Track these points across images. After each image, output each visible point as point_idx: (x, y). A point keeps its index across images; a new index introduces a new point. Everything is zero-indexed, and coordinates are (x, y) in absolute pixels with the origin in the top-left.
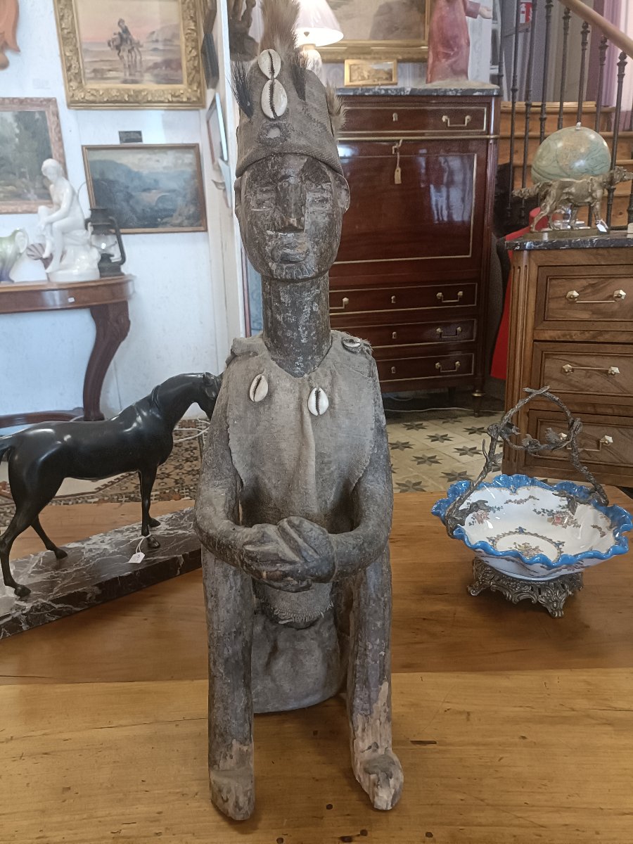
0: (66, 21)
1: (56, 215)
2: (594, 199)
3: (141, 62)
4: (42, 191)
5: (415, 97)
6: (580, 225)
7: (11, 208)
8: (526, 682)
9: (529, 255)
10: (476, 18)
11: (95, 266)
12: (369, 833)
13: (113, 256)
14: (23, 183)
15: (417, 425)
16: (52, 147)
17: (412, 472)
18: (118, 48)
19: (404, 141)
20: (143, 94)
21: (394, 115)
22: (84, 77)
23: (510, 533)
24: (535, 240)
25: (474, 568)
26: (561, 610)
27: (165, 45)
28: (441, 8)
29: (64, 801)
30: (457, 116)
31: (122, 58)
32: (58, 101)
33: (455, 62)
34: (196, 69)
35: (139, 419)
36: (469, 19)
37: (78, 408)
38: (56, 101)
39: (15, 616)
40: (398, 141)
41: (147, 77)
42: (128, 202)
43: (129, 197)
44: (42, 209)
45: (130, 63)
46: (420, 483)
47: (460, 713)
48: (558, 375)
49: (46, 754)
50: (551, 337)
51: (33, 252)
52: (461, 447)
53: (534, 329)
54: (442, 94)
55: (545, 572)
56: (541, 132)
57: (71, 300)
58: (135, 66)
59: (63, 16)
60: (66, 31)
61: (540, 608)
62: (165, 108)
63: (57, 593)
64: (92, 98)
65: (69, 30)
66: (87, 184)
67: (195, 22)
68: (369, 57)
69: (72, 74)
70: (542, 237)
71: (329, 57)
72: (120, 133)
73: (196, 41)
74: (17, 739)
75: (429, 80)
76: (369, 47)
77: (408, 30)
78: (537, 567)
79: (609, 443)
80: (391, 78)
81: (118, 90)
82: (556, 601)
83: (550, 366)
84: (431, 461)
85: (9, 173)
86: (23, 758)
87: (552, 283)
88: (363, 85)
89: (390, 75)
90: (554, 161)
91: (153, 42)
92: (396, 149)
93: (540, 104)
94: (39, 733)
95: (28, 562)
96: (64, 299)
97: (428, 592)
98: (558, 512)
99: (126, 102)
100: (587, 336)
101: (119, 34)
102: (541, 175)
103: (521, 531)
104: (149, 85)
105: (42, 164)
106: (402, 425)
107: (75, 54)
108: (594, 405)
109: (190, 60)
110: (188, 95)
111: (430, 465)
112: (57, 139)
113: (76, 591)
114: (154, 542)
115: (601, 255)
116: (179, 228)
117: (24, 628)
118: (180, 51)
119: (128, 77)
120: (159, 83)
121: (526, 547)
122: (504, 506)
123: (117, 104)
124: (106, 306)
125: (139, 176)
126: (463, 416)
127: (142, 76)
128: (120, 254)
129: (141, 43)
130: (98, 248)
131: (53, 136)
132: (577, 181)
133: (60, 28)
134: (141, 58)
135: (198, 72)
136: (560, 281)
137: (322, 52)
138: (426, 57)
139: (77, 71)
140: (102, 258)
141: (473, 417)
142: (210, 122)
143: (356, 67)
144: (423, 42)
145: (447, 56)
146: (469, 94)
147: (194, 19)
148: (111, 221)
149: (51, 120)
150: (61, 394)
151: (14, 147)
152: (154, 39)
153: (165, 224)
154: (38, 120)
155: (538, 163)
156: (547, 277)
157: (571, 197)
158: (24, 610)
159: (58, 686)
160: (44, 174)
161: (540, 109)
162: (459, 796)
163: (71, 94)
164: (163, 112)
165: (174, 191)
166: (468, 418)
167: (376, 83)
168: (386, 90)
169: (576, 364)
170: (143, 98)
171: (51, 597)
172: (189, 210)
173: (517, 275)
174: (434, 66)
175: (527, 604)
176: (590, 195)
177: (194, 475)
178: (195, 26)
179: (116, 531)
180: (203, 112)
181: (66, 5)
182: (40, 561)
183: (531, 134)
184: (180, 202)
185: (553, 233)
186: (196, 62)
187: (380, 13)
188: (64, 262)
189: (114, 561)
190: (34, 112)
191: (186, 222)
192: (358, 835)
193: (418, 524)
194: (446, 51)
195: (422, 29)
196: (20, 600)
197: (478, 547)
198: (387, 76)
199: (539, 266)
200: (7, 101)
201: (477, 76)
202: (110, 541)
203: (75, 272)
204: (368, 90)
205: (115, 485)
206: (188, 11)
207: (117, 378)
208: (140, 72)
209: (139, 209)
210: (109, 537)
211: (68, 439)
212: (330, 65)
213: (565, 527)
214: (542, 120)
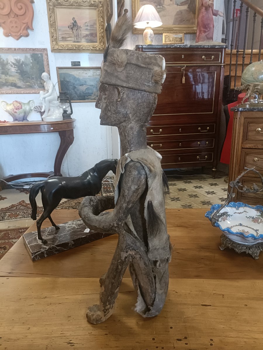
0: (52, 18)
1: (47, 95)
3: (81, 34)
4: (41, 85)
5: (191, 48)
6: (261, 101)
7: (28, 92)
8: (245, 284)
9: (241, 113)
10: (217, 16)
11: (61, 115)
12: (188, 338)
13: (68, 111)
14: (33, 81)
15: (189, 182)
16: (45, 67)
17: (187, 201)
18: (72, 29)
19: (186, 66)
20: (81, 46)
21: (182, 56)
22: (58, 40)
23: (236, 225)
24: (244, 107)
25: (222, 239)
26: (258, 257)
27: (90, 27)
28: (203, 12)
29: (69, 321)
30: (208, 56)
31: (73, 32)
32: (48, 49)
33: (208, 34)
34: (103, 37)
35: (90, 176)
36: (214, 17)
37: (52, 171)
38: (47, 49)
39: (42, 251)
40: (184, 66)
41: (83, 40)
42: (74, 90)
43: (75, 88)
44: (41, 92)
45: (76, 35)
46: (191, 205)
47: (220, 295)
48: (252, 162)
49: (60, 303)
50: (249, 147)
51: (36, 109)
52: (207, 191)
53: (242, 143)
54: (202, 47)
55: (253, 241)
56: (243, 63)
57: (52, 129)
58: (79, 36)
59: (51, 16)
60: (52, 22)
61: (249, 255)
62: (90, 52)
63: (58, 243)
64: (61, 48)
65: (53, 22)
66: (58, 83)
67: (103, 18)
68: (172, 32)
69: (54, 39)
70: (246, 106)
71: (156, 32)
72: (71, 62)
73: (103, 26)
74: (48, 297)
75: (197, 41)
76: (172, 28)
77: (188, 21)
78: (250, 239)
80: (182, 41)
81: (72, 45)
82: (256, 253)
83: (249, 159)
84: (195, 197)
85: (28, 77)
86: (51, 304)
87: (250, 125)
88: (170, 44)
89: (181, 39)
90: (251, 75)
91: (86, 26)
92: (183, 69)
93: (243, 50)
94: (56, 296)
95: (45, 231)
96: (49, 128)
97: (202, 248)
98: (256, 218)
99: (74, 50)
101: (73, 23)
102: (245, 81)
103: (241, 225)
104: (84, 43)
106: (182, 181)
107: (55, 31)
109: (101, 33)
110: (99, 47)
112: (47, 64)
113: (65, 242)
116: (94, 100)
117: (46, 256)
118: (96, 30)
119: (76, 40)
120: (88, 42)
121: (243, 231)
122: (234, 214)
123: (71, 51)
124: (65, 131)
125: (79, 79)
126: (208, 178)
127: (81, 40)
128: (70, 110)
129: (81, 27)
130: (62, 108)
131: (45, 63)
132: (261, 84)
133: (50, 21)
134: (81, 32)
135: (103, 38)
136: (253, 124)
137: (154, 30)
139: (55, 38)
140: (64, 112)
141: (212, 179)
143: (167, 36)
144: (194, 26)
145: (205, 32)
146: (214, 47)
147: (103, 17)
148: (68, 97)
149: (45, 57)
150: (45, 166)
151: (30, 67)
152: (86, 25)
153: (88, 99)
154: (40, 57)
155: (244, 76)
156: (248, 122)
157: (258, 90)
158: (46, 249)
160: (42, 78)
161: (243, 52)
162: (222, 326)
163: (53, 47)
164: (89, 54)
165: (92, 86)
166: (210, 179)
167: (175, 43)
168: (180, 46)
169: (259, 158)
170: (81, 48)
171: (56, 244)
173: (235, 122)
174: (199, 36)
175: (244, 254)
178: (103, 20)
179: (77, 220)
181: (52, 12)
182: (50, 230)
183: (238, 63)
184: (95, 90)
185: (251, 105)
186: (103, 34)
187: (177, 14)
188: (49, 114)
189: (78, 231)
190: (38, 54)
192: (184, 339)
193: (196, 221)
194: (204, 30)
195: (194, 21)
197: (225, 230)
198: (180, 40)
199: (245, 118)
200: (28, 49)
201: (217, 40)
202: (75, 224)
203: (54, 117)
204: (172, 46)
205: (67, 203)
206: (100, 14)
207: (67, 160)
208: (80, 38)
209: (78, 93)
210: (75, 222)
212: (156, 35)
213: (259, 224)
214: (244, 57)
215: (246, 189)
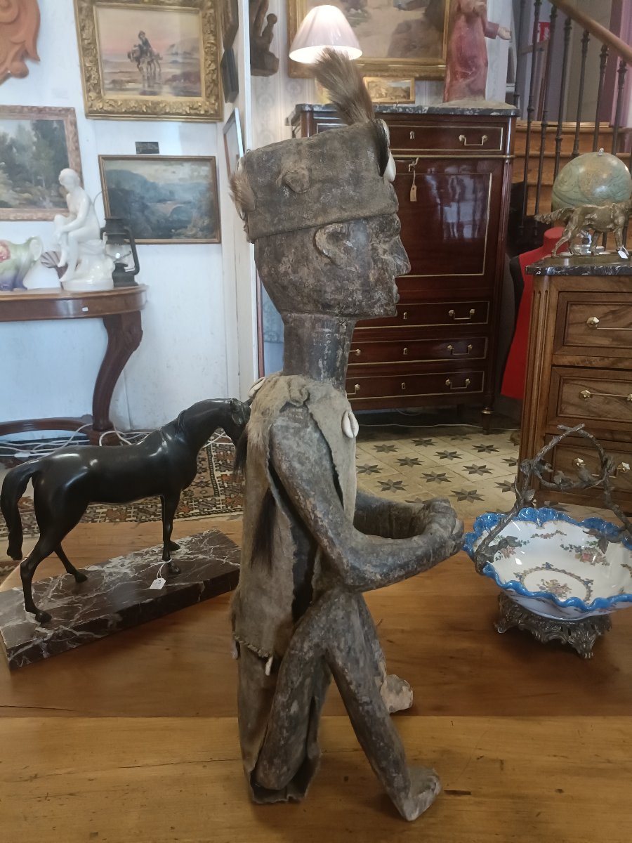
0: (86, 31)
1: (71, 224)
2: (615, 225)
3: (160, 75)
4: (57, 199)
5: (433, 116)
6: (600, 250)
7: (26, 215)
8: (558, 728)
9: (550, 280)
10: (494, 38)
11: (110, 275)
13: (127, 266)
14: (39, 190)
15: (425, 441)
16: (69, 155)
17: (421, 490)
18: (138, 60)
19: (420, 159)
20: (161, 105)
21: (411, 133)
22: (103, 88)
23: (537, 569)
24: (557, 266)
25: (500, 604)
26: (590, 652)
27: (184, 58)
28: (460, 28)
30: (473, 135)
31: (141, 69)
32: (77, 111)
33: (473, 82)
34: (215, 82)
35: (165, 444)
36: (487, 39)
37: (87, 415)
38: (74, 111)
39: (36, 643)
40: (415, 159)
41: (166, 89)
42: (143, 212)
43: (144, 207)
44: (58, 217)
45: (149, 75)
47: (493, 761)
48: (576, 400)
49: (71, 794)
50: (569, 362)
51: (48, 260)
52: (470, 465)
53: (553, 354)
54: (459, 113)
55: (577, 614)
56: (557, 153)
57: (85, 309)
58: (154, 78)
59: (84, 26)
60: (86, 42)
61: (569, 648)
62: (183, 120)
63: (78, 620)
64: (110, 109)
65: (89, 41)
66: (103, 194)
67: (215, 36)
68: (386, 74)
69: (92, 84)
70: (563, 262)
72: (137, 143)
73: (215, 54)
74: (41, 777)
75: (446, 99)
76: (387, 64)
77: (427, 48)
78: (570, 609)
79: (626, 469)
80: (408, 96)
81: (137, 101)
82: (586, 642)
83: (569, 392)
84: (440, 479)
85: (25, 180)
86: (48, 798)
87: (572, 308)
88: (381, 103)
89: (407, 93)
90: (575, 186)
91: (173, 54)
92: (412, 167)
93: (556, 123)
94: (63, 771)
95: (48, 585)
96: (78, 309)
97: (454, 628)
98: (586, 549)
99: (144, 113)
100: (606, 363)
101: (140, 46)
102: (562, 200)
103: (548, 567)
104: (167, 97)
105: (59, 173)
106: (410, 441)
107: (95, 65)
108: (612, 432)
109: (209, 73)
110: (206, 108)
111: (440, 483)
112: (74, 148)
113: (98, 618)
114: (175, 567)
115: (623, 282)
116: (193, 239)
117: (45, 655)
118: (199, 65)
119: (147, 89)
120: (177, 95)
121: (554, 584)
122: (531, 540)
123: (135, 115)
124: (119, 316)
125: (154, 186)
126: (474, 433)
127: (161, 88)
128: (134, 264)
129: (161, 56)
130: (113, 258)
131: (70, 145)
132: (600, 208)
133: (81, 38)
134: (160, 70)
135: (216, 85)
136: (581, 306)
138: (443, 75)
139: (96, 82)
140: (116, 267)
141: (482, 435)
142: (227, 135)
143: (374, 85)
144: (440, 61)
145: (465, 76)
146: (487, 114)
147: (214, 33)
148: (126, 231)
149: (68, 130)
150: (71, 401)
151: (31, 155)
152: (174, 52)
153: (179, 235)
154: (56, 128)
155: (559, 187)
156: (568, 302)
157: (593, 223)
158: (46, 637)
159: (80, 719)
160: (61, 183)
161: (556, 128)
163: (90, 104)
164: (180, 124)
165: (189, 202)
166: (477, 435)
167: (393, 101)
168: (404, 109)
169: (594, 389)
170: (161, 110)
171: (73, 624)
172: (204, 222)
173: (537, 300)
174: (451, 86)
175: (556, 645)
176: (612, 221)
177: (203, 487)
178: (215, 40)
179: (136, 554)
180: (221, 126)
181: (87, 16)
182: (59, 584)
183: (546, 153)
184: (195, 213)
185: (575, 258)
186: (215, 76)
187: (398, 31)
188: (79, 271)
189: (135, 586)
190: (53, 121)
191: (200, 234)
194: (464, 71)
195: (440, 48)
196: (42, 626)
197: (510, 587)
198: (405, 94)
199: (560, 292)
200: (26, 110)
201: (494, 96)
202: (130, 565)
203: (90, 281)
204: (386, 108)
206: (208, 25)
207: (126, 386)
209: (153, 219)
210: (129, 561)
211: (95, 464)
213: (594, 564)
214: (558, 140)
215: (562, 480)
